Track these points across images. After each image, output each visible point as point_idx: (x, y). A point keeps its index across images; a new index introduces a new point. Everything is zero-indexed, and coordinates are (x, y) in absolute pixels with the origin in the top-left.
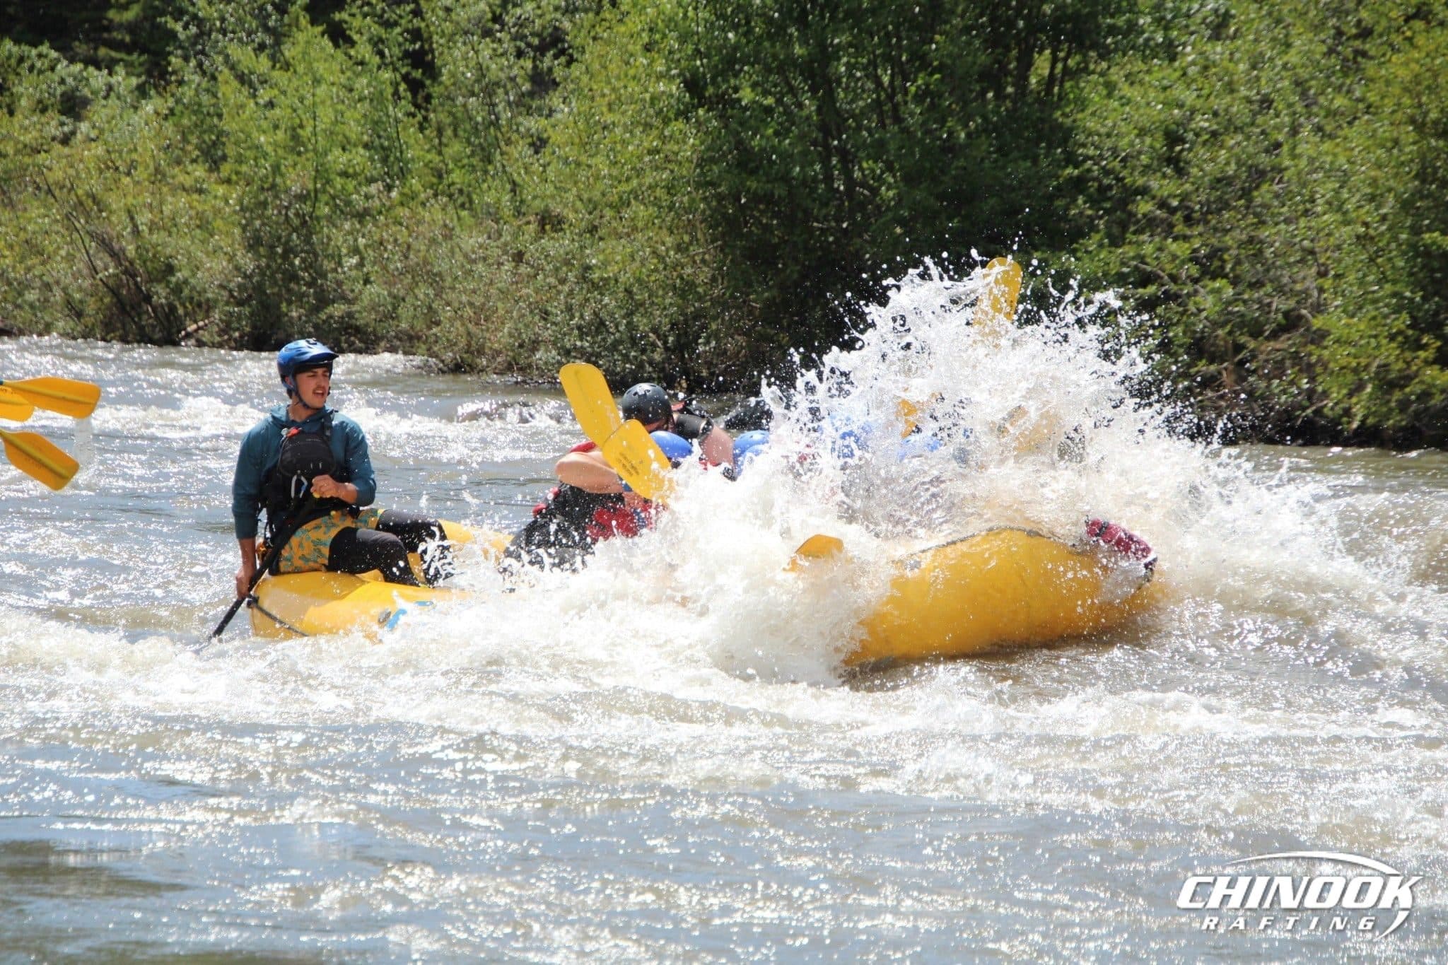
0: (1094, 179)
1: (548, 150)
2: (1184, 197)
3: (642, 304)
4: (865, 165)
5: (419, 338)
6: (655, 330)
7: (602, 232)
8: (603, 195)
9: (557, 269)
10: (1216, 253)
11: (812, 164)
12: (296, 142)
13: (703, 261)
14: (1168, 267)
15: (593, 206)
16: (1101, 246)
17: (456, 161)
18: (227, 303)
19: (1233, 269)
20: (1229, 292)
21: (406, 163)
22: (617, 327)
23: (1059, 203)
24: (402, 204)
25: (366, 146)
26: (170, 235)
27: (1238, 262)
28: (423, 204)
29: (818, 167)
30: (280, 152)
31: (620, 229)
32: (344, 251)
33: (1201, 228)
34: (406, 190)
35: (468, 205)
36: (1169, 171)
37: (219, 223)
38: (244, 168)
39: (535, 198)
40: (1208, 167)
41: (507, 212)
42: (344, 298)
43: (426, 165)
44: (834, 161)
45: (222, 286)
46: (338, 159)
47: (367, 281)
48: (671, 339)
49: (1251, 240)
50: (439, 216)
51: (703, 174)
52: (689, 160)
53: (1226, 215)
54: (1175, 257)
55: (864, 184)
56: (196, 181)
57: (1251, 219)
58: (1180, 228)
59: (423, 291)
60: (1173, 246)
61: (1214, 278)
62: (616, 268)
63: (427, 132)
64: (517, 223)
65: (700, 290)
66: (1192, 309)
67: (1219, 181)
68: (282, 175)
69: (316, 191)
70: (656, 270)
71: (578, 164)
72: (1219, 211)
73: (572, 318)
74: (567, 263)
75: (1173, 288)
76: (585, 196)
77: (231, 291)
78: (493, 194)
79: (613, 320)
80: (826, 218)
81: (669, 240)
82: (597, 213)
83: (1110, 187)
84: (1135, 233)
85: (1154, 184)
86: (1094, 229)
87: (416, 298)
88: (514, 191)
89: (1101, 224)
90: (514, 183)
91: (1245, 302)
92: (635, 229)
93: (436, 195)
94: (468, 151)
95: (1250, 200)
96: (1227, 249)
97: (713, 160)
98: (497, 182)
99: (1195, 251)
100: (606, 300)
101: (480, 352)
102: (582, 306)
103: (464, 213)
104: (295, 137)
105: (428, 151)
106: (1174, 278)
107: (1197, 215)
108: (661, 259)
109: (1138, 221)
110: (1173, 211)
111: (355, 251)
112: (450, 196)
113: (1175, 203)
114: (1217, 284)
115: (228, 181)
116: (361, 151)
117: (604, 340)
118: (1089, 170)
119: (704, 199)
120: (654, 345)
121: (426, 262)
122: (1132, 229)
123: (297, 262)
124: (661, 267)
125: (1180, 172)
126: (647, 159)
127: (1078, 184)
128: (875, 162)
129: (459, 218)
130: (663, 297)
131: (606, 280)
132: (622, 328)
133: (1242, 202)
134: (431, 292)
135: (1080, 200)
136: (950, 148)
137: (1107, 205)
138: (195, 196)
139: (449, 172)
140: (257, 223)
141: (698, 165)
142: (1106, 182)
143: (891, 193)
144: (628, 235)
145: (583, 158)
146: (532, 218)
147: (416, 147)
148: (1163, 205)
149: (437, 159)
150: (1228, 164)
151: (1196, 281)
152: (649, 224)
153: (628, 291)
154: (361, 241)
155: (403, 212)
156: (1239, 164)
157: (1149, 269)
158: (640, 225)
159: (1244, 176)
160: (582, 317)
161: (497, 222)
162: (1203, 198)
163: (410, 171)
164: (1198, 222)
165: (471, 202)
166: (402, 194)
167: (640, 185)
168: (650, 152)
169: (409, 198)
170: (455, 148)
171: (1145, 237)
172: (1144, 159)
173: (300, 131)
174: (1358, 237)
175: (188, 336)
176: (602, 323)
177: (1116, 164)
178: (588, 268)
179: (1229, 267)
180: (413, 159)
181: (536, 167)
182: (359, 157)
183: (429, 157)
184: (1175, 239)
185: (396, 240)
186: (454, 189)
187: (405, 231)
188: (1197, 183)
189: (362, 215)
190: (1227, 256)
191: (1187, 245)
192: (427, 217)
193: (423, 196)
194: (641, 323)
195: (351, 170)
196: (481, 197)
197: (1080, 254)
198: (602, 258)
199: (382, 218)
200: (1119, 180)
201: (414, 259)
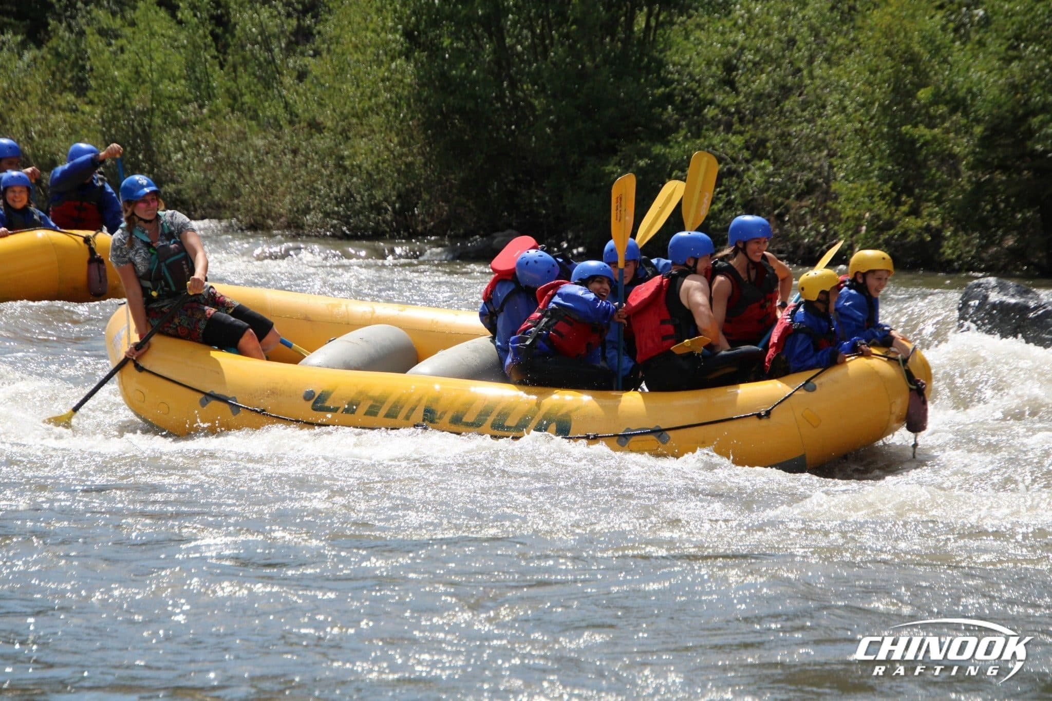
0: (679, 95)
1: (309, 79)
2: (738, 106)
3: (378, 182)
4: (525, 87)
5: (225, 207)
6: (387, 199)
9: (321, 159)
10: (763, 142)
12: (137, 76)
14: (730, 152)
16: (686, 138)
19: (773, 152)
20: (770, 168)
21: (212, 90)
22: (361, 197)
23: (656, 111)
24: (210, 117)
25: (185, 78)
27: (775, 148)
28: (225, 117)
30: (128, 82)
31: (362, 132)
33: (750, 126)
34: (213, 108)
35: (255, 117)
36: (727, 89)
38: (103, 93)
39: (304, 111)
40: (754, 86)
41: (282, 122)
42: (173, 181)
43: (226, 91)
44: (505, 84)
46: (167, 87)
48: (397, 205)
49: (784, 134)
50: (236, 125)
52: (410, 85)
53: (767, 118)
54: (734, 146)
55: (524, 100)
56: (69, 103)
57: (784, 120)
58: (737, 126)
60: (733, 139)
61: (761, 160)
62: (361, 158)
63: (226, 69)
65: (417, 171)
66: (746, 180)
67: (761, 95)
68: (129, 98)
69: (152, 108)
70: (388, 159)
71: (333, 89)
72: (762, 115)
73: (331, 191)
75: (734, 166)
76: (338, 109)
78: (271, 109)
79: (359, 193)
81: (396, 139)
82: (347, 121)
83: (690, 100)
84: (707, 130)
85: (719, 98)
86: (680, 126)
87: (223, 180)
88: (287, 107)
89: (683, 123)
90: (287, 103)
91: (780, 175)
92: (373, 131)
93: (233, 111)
94: (255, 81)
95: (781, 108)
96: (769, 140)
98: (275, 101)
99: (746, 141)
100: (354, 179)
101: (269, 216)
102: (338, 185)
103: (253, 123)
104: (137, 73)
105: (227, 81)
106: (734, 160)
107: (748, 118)
108: (391, 152)
109: (708, 122)
110: (732, 115)
111: (181, 149)
112: (243, 112)
113: (733, 110)
114: (763, 164)
115: (93, 103)
116: (183, 82)
117: (353, 206)
118: (675, 89)
120: (386, 210)
121: (228, 155)
122: (705, 127)
123: (140, 157)
124: (391, 157)
125: (736, 90)
127: (668, 98)
129: (249, 126)
131: (354, 166)
132: (365, 198)
133: (777, 109)
134: (234, 176)
135: (670, 108)
136: (583, 76)
137: (687, 112)
138: (68, 114)
139: (242, 95)
140: (113, 131)
141: (415, 88)
142: (687, 96)
143: (542, 106)
144: (368, 136)
145: (336, 84)
146: (302, 125)
147: (218, 79)
148: (725, 111)
149: (234, 86)
150: (767, 83)
151: (748, 161)
152: (382, 128)
153: (369, 175)
154: (184, 143)
155: (211, 123)
156: (775, 83)
157: (717, 153)
158: (376, 129)
159: (777, 92)
160: (338, 191)
161: (276, 129)
162: (750, 106)
163: (215, 95)
164: (748, 123)
165: (258, 115)
166: (210, 111)
167: (376, 102)
169: (214, 114)
170: (245, 79)
171: (713, 133)
172: (711, 81)
173: (140, 69)
174: (856, 131)
176: (352, 195)
177: (693, 85)
178: (342, 158)
179: (770, 152)
180: (217, 87)
181: (302, 91)
182: (181, 87)
183: (229, 84)
184: (734, 134)
185: (207, 142)
186: (246, 107)
187: (213, 136)
188: (747, 96)
189: (184, 125)
190: (768, 145)
191: (741, 138)
192: (228, 126)
193: (224, 111)
194: (379, 194)
195: (174, 95)
196: (264, 112)
197: (671, 144)
198: (351, 151)
199: (197, 127)
200: (695, 94)
201: (221, 154)
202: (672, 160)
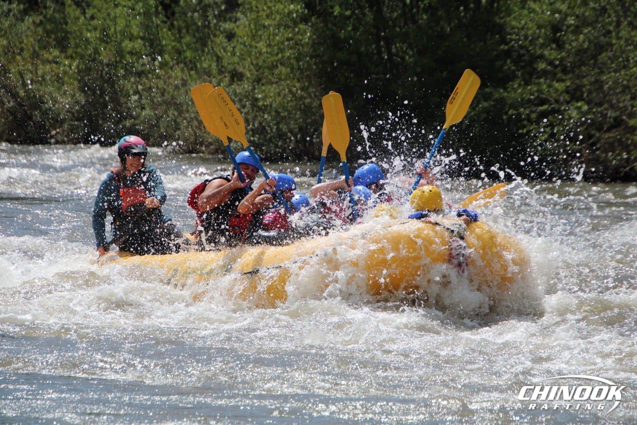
0: (516, 51)
1: (235, 40)
2: (562, 60)
3: (284, 118)
4: (398, 45)
6: (291, 131)
7: (264, 81)
8: (264, 61)
9: (240, 100)
10: (579, 88)
11: (371, 45)
13: (315, 96)
14: (554, 95)
15: (258, 67)
16: (520, 85)
17: (188, 45)
18: (72, 120)
19: (587, 96)
20: (585, 108)
21: (162, 46)
22: (271, 130)
23: (498, 63)
24: (160, 68)
25: (142, 38)
26: (41, 85)
27: (590, 93)
28: (171, 68)
29: (374, 46)
30: (98, 42)
31: (273, 80)
32: (131, 92)
33: (570, 76)
34: (163, 61)
35: (194, 67)
36: (554, 46)
37: (66, 78)
38: (79, 50)
39: (229, 64)
40: (574, 44)
41: (215, 71)
42: (132, 117)
43: (173, 47)
44: (382, 43)
45: (68, 111)
46: (127, 45)
47: (143, 108)
48: (299, 136)
49: (597, 81)
50: (180, 74)
51: (315, 51)
52: (307, 44)
53: (584, 68)
54: (557, 90)
55: (397, 55)
56: (55, 57)
57: (596, 70)
58: (559, 75)
59: (172, 113)
60: (557, 85)
61: (577, 101)
62: (271, 100)
63: (173, 31)
64: (219, 77)
65: (314, 110)
66: (567, 117)
67: (580, 51)
68: (99, 54)
69: (116, 62)
70: (291, 101)
71: (251, 46)
72: (580, 66)
73: (249, 125)
74: (246, 97)
75: (557, 106)
76: (254, 62)
77: (73, 114)
78: (207, 62)
79: (269, 126)
80: (377, 73)
81: (298, 85)
82: (261, 71)
83: (523, 55)
84: (537, 78)
85: (546, 53)
86: (516, 77)
87: (168, 116)
88: (218, 61)
89: (519, 74)
90: (218, 57)
91: (594, 113)
92: (280, 79)
93: (178, 64)
94: (194, 40)
95: (596, 61)
96: (585, 86)
97: (319, 44)
98: (209, 56)
99: (567, 87)
100: (266, 116)
101: (201, 144)
102: (254, 119)
103: (193, 72)
104: (106, 34)
105: (174, 41)
106: (557, 101)
107: (569, 69)
108: (294, 95)
109: (538, 72)
110: (556, 67)
111: (137, 92)
112: (185, 64)
113: (557, 63)
114: (579, 104)
115: (72, 57)
116: (139, 41)
117: (265, 137)
118: (513, 46)
119: (315, 64)
120: (290, 140)
121: (173, 97)
122: (535, 76)
123: (107, 98)
124: (294, 99)
125: (560, 47)
126: (286, 43)
127: (508, 54)
128: (403, 43)
129: (190, 75)
130: (296, 114)
131: (266, 106)
132: (274, 130)
133: (592, 62)
134: (176, 113)
135: (509, 61)
136: (442, 36)
137: (522, 64)
138: (54, 65)
139: (184, 51)
140: (86, 79)
141: (313, 46)
142: (522, 52)
143: (411, 60)
144: (277, 83)
145: (253, 43)
146: (227, 75)
147: (167, 38)
148: (551, 63)
149: (178, 45)
150: (584, 42)
151: (568, 103)
152: (287, 77)
153: (277, 112)
154: (140, 87)
155: (161, 72)
156: (590, 42)
157: (544, 96)
158: (283, 77)
159: (592, 49)
160: (253, 125)
161: (209, 77)
162: (571, 60)
163: (164, 51)
164: (569, 73)
165: (196, 66)
166: (160, 63)
167: (283, 57)
168: (288, 39)
169: (164, 65)
170: (188, 39)
171: (542, 80)
172: (541, 40)
173: (108, 31)
175: (52, 137)
176: (264, 128)
177: (527, 43)
178: (257, 100)
179: (585, 95)
180: (166, 45)
181: (230, 49)
182: (138, 44)
183: (174, 44)
184: (558, 81)
185: (157, 87)
186: (187, 60)
187: (162, 82)
188: (569, 52)
189: (140, 74)
190: (584, 89)
191: (563, 84)
192: (173, 74)
193: (171, 64)
194: (284, 128)
195: (134, 51)
196: (201, 64)
197: (509, 89)
198: (263, 94)
199: (150, 76)
200: (528, 51)
201: (167, 96)
202: (509, 102)
